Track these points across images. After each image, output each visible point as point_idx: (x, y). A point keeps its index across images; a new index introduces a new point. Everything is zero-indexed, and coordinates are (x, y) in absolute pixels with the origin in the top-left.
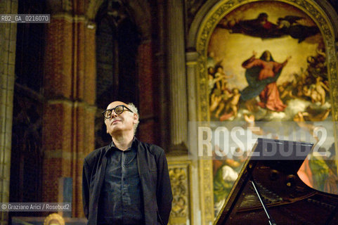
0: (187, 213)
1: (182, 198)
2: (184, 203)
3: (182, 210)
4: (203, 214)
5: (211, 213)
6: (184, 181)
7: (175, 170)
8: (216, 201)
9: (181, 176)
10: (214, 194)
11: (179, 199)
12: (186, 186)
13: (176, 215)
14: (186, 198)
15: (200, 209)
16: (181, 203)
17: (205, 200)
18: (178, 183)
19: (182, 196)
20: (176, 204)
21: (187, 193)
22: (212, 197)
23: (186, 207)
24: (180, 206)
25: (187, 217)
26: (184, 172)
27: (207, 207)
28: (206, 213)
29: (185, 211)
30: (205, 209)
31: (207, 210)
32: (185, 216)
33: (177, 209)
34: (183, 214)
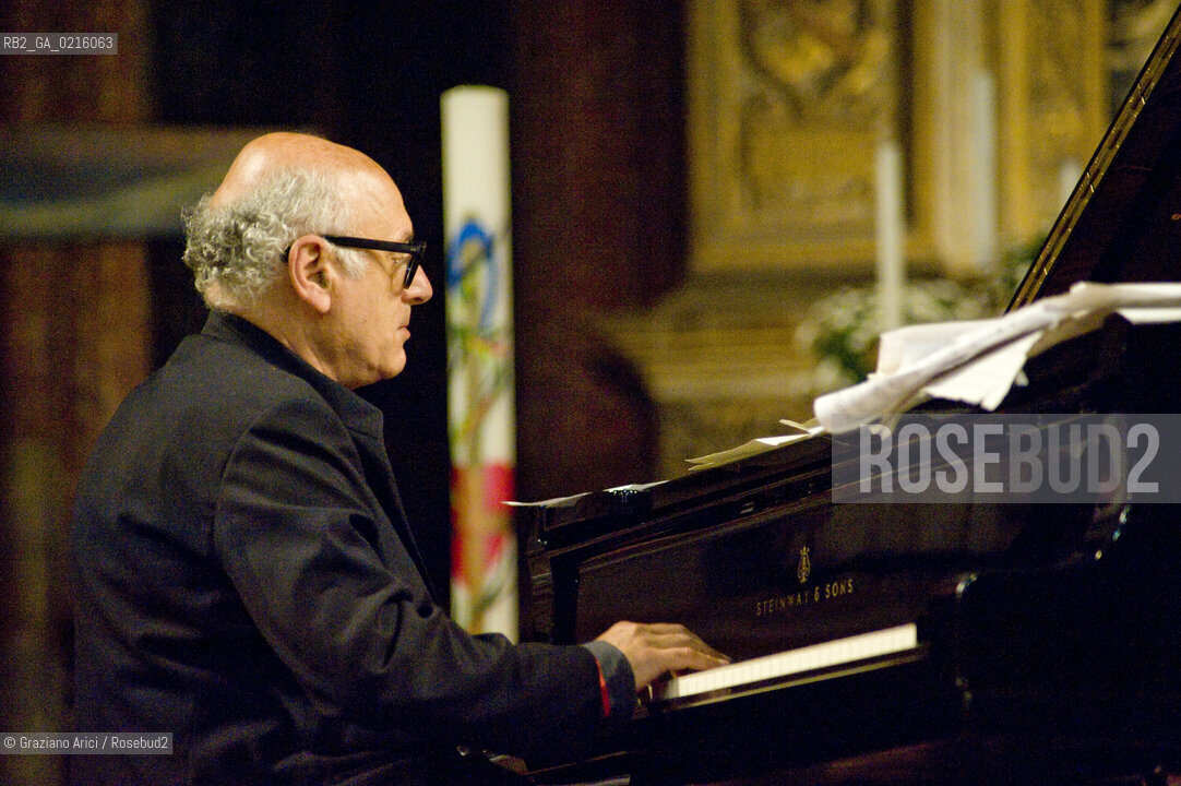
0: (888, 98)
2: (863, 18)
3: (844, 67)
4: (1017, 99)
5: (1079, 98)
13: (797, 106)
16: (839, 16)
20: (800, 26)
23: (879, 45)
24: (825, 37)
25: (884, 128)
27: (1051, 47)
28: (1038, 95)
29: (870, 78)
30: (1034, 63)
31: (1049, 71)
32: (875, 112)
33: (803, 63)
34: (852, 100)
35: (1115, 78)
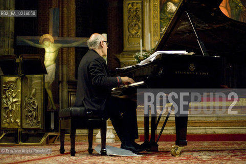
0: (141, 35)
1: (137, 24)
2: (139, 28)
3: (137, 32)
4: (152, 36)
5: (158, 36)
6: (139, 12)
7: (133, 4)
8: (161, 27)
9: (137, 9)
10: (160, 22)
11: (135, 25)
12: (140, 16)
14: (140, 24)
15: (150, 32)
16: (137, 28)
17: (154, 26)
18: (135, 13)
19: (137, 22)
20: (133, 29)
21: (141, 21)
22: (159, 24)
23: (140, 31)
24: (136, 30)
25: (141, 38)
26: (139, 5)
27: (155, 31)
28: (154, 35)
29: (140, 33)
31: (155, 33)
32: (139, 37)
33: (134, 32)
34: (138, 35)
35: (160, 34)
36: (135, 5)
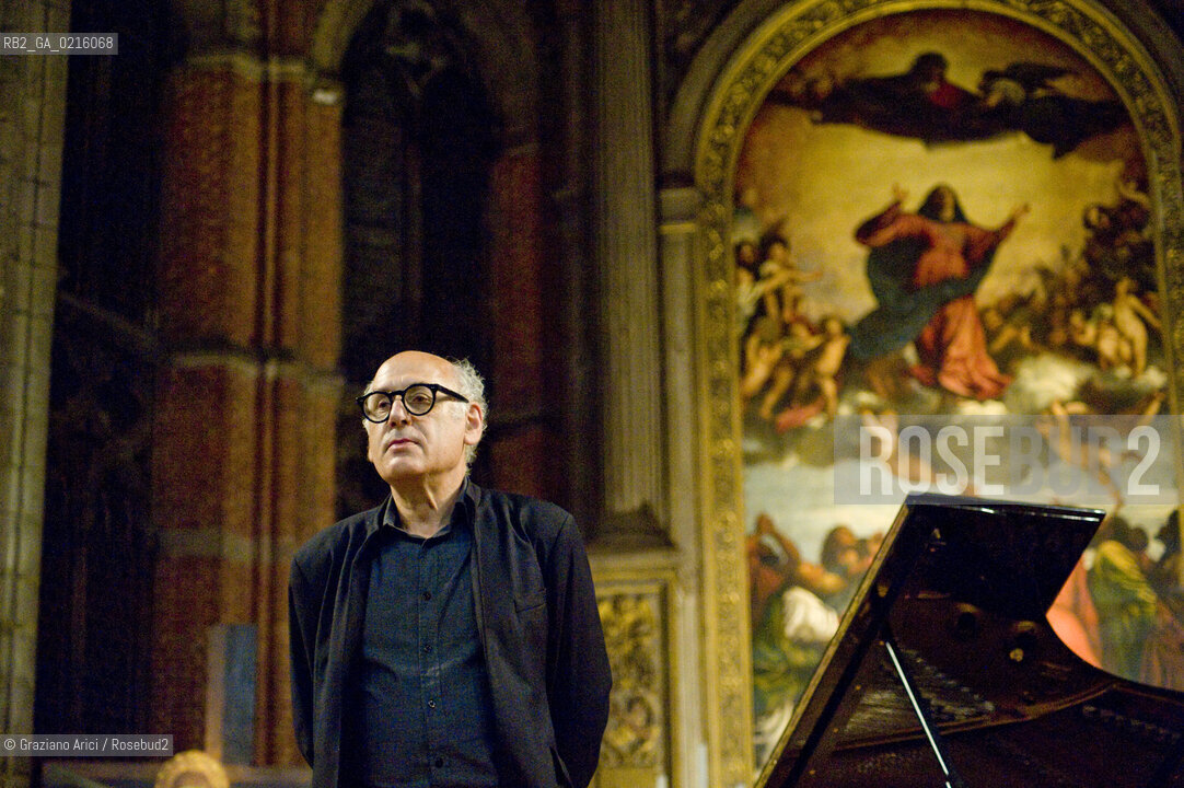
0: (660, 754)
1: (640, 700)
2: (649, 720)
3: (641, 741)
4: (716, 756)
5: (742, 755)
6: (651, 642)
7: (617, 601)
8: (761, 711)
9: (637, 624)
10: (756, 690)
11: (631, 704)
12: (656, 660)
13: (620, 757)
14: (654, 702)
15: (706, 738)
16: (639, 718)
17: (723, 709)
18: (627, 647)
19: (641, 692)
20: (621, 723)
21: (658, 683)
23: (656, 732)
24: (633, 727)
25: (659, 768)
26: (650, 607)
27: (730, 734)
28: (725, 754)
29: (653, 745)
30: (724, 739)
31: (730, 744)
32: (652, 766)
33: (624, 738)
34: (644, 755)
36: (628, 604)
